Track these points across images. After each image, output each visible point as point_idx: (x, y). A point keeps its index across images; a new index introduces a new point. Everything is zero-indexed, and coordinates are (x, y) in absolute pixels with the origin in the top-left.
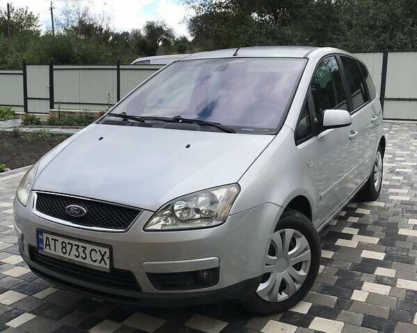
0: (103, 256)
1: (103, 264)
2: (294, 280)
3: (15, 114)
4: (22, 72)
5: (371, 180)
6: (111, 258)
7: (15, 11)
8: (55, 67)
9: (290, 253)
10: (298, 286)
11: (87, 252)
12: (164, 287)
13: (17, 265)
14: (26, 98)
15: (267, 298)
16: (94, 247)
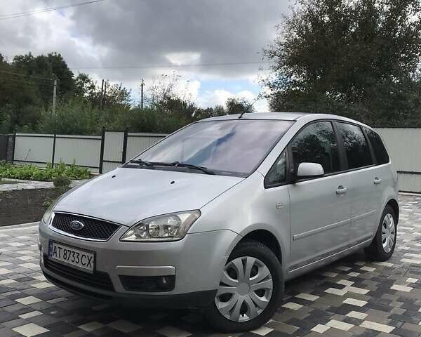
0: (89, 261)
1: (89, 268)
2: (256, 306)
3: (90, 175)
4: (100, 137)
5: (377, 240)
6: (95, 262)
7: (110, 87)
8: (129, 134)
9: (251, 279)
10: (259, 312)
11: (80, 257)
12: (131, 288)
13: (44, 281)
14: (102, 161)
15: (228, 317)
16: (84, 253)
